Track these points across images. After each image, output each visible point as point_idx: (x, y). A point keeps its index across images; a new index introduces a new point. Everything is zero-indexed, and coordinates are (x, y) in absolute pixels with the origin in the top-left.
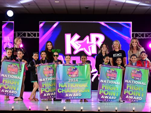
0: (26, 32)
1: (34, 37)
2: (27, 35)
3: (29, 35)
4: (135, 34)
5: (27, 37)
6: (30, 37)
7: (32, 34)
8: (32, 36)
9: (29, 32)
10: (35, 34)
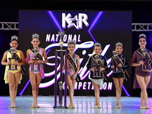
0: (2, 23)
1: (11, 29)
2: (3, 26)
3: (6, 26)
4: (136, 25)
5: (3, 28)
6: (7, 29)
7: (9, 25)
8: (9, 28)
9: (6, 23)
10: (13, 25)
